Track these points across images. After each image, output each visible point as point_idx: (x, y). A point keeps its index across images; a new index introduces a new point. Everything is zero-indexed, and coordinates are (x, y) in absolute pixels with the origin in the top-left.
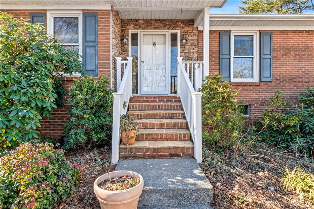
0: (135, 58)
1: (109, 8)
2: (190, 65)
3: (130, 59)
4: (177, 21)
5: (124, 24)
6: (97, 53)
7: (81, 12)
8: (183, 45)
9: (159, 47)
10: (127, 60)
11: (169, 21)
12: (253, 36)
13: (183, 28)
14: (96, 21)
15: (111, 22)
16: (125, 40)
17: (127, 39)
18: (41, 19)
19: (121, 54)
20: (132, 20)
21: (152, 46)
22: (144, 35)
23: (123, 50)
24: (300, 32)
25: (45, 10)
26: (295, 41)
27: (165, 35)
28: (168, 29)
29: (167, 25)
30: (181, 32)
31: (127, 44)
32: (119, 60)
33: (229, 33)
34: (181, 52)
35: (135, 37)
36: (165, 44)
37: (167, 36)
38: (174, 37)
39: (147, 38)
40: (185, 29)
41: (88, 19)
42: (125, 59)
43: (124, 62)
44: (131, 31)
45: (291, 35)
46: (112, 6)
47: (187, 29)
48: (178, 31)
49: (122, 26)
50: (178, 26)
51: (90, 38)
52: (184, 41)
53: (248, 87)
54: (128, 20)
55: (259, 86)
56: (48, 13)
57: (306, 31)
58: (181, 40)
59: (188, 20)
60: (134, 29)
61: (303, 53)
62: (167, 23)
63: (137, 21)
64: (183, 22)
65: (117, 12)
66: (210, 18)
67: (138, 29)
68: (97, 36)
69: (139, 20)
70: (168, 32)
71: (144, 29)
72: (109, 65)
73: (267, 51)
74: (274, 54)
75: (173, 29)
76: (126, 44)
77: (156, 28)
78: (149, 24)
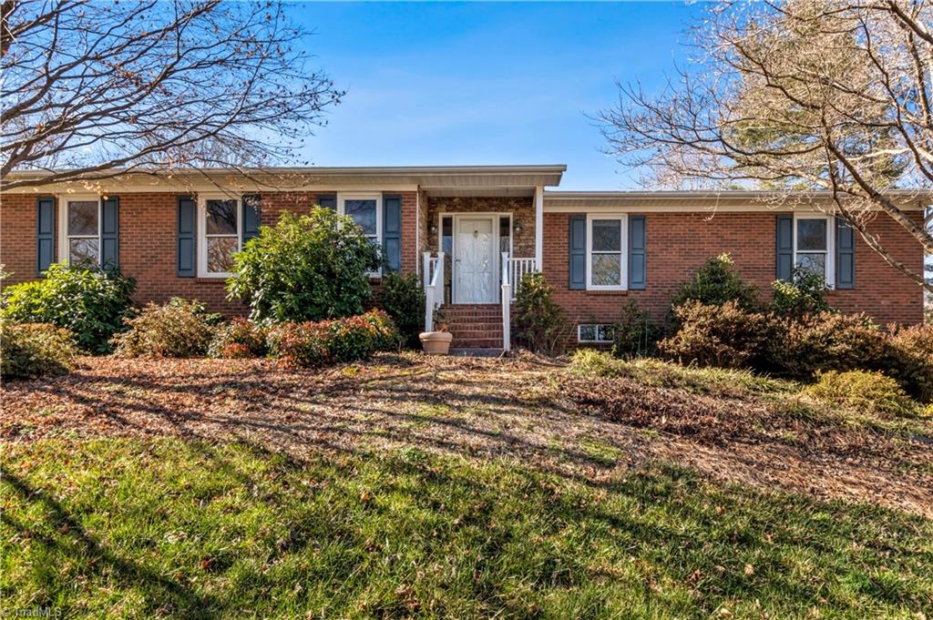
0: (448, 261)
1: (416, 189)
2: (519, 262)
3: (441, 255)
4: (509, 199)
5: (432, 203)
6: (399, 247)
7: (381, 194)
8: (517, 236)
9: (482, 236)
10: (437, 257)
11: (497, 199)
12: (620, 221)
13: (517, 210)
14: (400, 206)
15: (418, 206)
16: (433, 229)
17: (437, 227)
18: (331, 202)
19: (428, 249)
20: (443, 198)
21: (471, 235)
22: (461, 220)
23: (431, 244)
24: (687, 214)
25: (336, 192)
26: (679, 228)
27: (491, 220)
28: (496, 211)
29: (494, 206)
30: (514, 216)
31: (437, 234)
32: (427, 256)
33: (582, 217)
34: (514, 246)
35: (448, 223)
36: (491, 232)
37: (494, 220)
38: (504, 223)
39: (464, 225)
40: (519, 211)
41: (389, 203)
42: (434, 255)
43: (434, 259)
44: (442, 215)
45: (673, 220)
46: (419, 186)
47: (522, 210)
48: (510, 214)
49: (430, 208)
50: (511, 207)
51: (392, 228)
52: (518, 229)
53: (611, 297)
54: (438, 198)
55: (626, 295)
56: (339, 195)
57: (696, 214)
58: (514, 228)
59: (524, 198)
60: (447, 211)
61: (692, 246)
62: (495, 202)
63: (451, 199)
64: (517, 200)
65: (425, 192)
66: (544, 197)
67: (452, 211)
68: (400, 225)
69: (454, 198)
70: (496, 216)
71: (461, 211)
72: (415, 263)
73: (638, 244)
74: (650, 248)
75: (502, 211)
76: (435, 234)
77: (478, 210)
78: (469, 203)
